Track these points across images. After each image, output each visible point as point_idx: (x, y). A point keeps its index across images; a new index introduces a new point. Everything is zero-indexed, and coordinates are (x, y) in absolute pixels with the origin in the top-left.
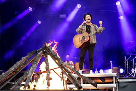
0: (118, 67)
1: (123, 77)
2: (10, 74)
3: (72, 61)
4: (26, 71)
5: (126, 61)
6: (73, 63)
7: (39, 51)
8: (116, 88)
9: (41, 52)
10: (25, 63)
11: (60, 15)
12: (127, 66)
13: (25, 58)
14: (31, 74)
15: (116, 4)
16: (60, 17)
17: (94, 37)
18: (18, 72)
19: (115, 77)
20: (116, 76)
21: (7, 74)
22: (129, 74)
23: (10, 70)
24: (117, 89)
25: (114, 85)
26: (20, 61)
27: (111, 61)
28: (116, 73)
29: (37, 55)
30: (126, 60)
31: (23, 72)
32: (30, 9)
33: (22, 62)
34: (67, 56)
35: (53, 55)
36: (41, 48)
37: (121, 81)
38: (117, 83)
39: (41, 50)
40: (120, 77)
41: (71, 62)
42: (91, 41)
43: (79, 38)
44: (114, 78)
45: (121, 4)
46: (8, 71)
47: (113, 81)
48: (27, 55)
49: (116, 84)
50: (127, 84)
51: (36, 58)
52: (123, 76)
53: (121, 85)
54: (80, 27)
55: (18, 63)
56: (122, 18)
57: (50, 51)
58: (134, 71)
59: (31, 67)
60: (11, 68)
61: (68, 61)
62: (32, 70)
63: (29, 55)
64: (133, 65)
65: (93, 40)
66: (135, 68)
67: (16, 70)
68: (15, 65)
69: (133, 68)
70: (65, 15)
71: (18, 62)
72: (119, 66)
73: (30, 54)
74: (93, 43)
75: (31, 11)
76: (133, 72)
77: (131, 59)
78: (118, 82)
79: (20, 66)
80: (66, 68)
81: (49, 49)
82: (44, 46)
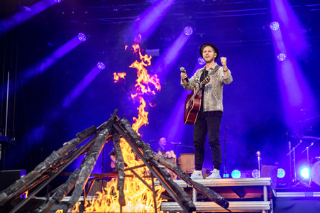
0: (274, 165)
1: (285, 186)
2: (38, 179)
4: (73, 171)
5: (292, 153)
7: (101, 129)
8: (269, 211)
9: (107, 130)
10: (71, 154)
11: (147, 51)
13: (69, 143)
14: (83, 178)
15: (271, 27)
19: (268, 187)
20: (269, 184)
21: (30, 178)
22: (298, 181)
23: (39, 169)
25: (265, 204)
26: (61, 150)
27: (258, 153)
28: (270, 179)
29: (98, 138)
30: (291, 150)
31: (66, 174)
32: (82, 37)
33: (65, 153)
35: (132, 137)
36: (106, 123)
37: (279, 195)
38: (271, 200)
39: (106, 127)
40: (278, 186)
44: (265, 190)
46: (33, 172)
47: (262, 196)
48: (75, 137)
49: (269, 203)
50: (294, 202)
51: (95, 144)
52: (285, 184)
55: (56, 155)
56: (282, 57)
57: (125, 129)
59: (83, 163)
60: (39, 166)
62: (86, 170)
63: (79, 136)
67: (52, 169)
68: (48, 159)
70: (158, 50)
71: (54, 152)
72: (277, 163)
73: (81, 135)
77: (303, 146)
78: (274, 199)
79: (59, 160)
80: (160, 166)
81: (123, 125)
82: (112, 118)
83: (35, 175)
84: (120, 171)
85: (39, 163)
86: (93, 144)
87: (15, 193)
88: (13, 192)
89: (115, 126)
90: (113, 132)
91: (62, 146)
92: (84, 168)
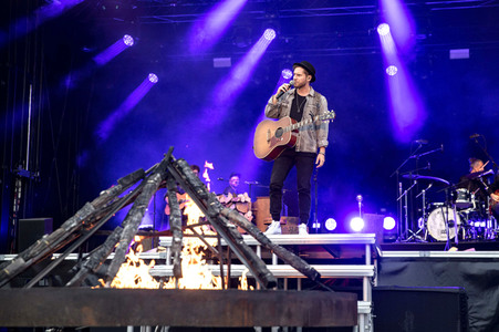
0: (380, 213)
1: (394, 241)
2: (67, 238)
3: (246, 194)
4: (113, 230)
5: (403, 198)
6: (249, 200)
7: (152, 174)
8: (373, 278)
9: (158, 175)
10: (110, 208)
11: (215, 60)
12: (404, 209)
13: (108, 192)
14: (126, 240)
15: (379, 30)
16: (215, 65)
17: (309, 133)
18: (88, 232)
19: (371, 246)
20: (373, 242)
21: (56, 239)
22: (410, 235)
23: (67, 227)
24: (375, 280)
25: (368, 269)
26: (96, 201)
27: (359, 197)
28: (374, 235)
29: (146, 186)
30: (403, 194)
31: (104, 232)
32: (128, 41)
33: (102, 204)
34: (234, 178)
35: (192, 185)
36: (158, 164)
37: (386, 254)
38: (376, 262)
39: (157, 170)
40: (385, 241)
41: (245, 197)
42: (298, 144)
43: (269, 132)
44: (368, 249)
45: (392, 32)
46: (59, 231)
47: (364, 257)
48: (116, 184)
49: (372, 267)
50: (405, 264)
51: (143, 194)
52: (393, 238)
53: (387, 267)
54: (270, 101)
55: (90, 207)
56: (392, 71)
57: (183, 174)
58: (426, 226)
59: (126, 219)
60: (68, 222)
61: (236, 193)
62: (131, 229)
63: (121, 182)
64: (422, 207)
65: (307, 142)
66: (426, 217)
67: (85, 226)
68: (79, 213)
69: (421, 215)
70: (229, 59)
71: (88, 203)
72: (383, 210)
73: (125, 182)
74: (305, 150)
75: (129, 48)
76: (421, 227)
77: (417, 190)
78: (380, 260)
79: (94, 214)
80: (229, 225)
81: (181, 169)
82: (166, 159)
83: (62, 234)
84: (175, 231)
85: (67, 219)
86: (140, 193)
87: (36, 259)
88: (32, 257)
89: (170, 169)
90: (167, 177)
91: (98, 195)
92: (127, 227)
